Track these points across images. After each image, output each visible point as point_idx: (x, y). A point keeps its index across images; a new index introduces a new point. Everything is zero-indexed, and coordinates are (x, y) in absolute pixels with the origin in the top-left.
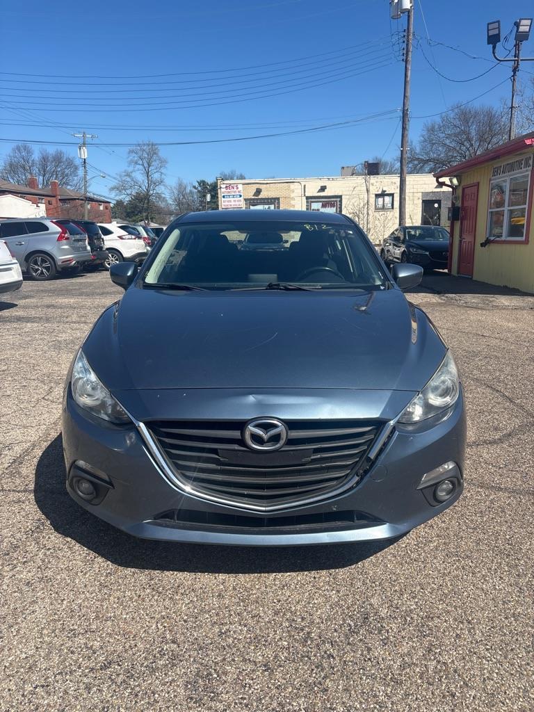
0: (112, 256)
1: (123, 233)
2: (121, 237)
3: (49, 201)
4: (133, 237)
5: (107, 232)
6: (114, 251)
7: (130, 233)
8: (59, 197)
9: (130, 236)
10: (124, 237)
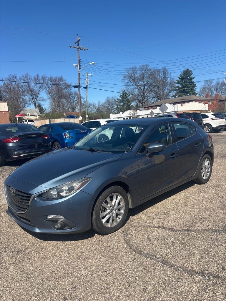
0: (208, 127)
1: (214, 117)
2: (212, 119)
3: (213, 102)
4: (218, 118)
5: (207, 117)
6: (208, 125)
7: (216, 117)
8: (218, 100)
9: (216, 118)
10: (213, 119)
